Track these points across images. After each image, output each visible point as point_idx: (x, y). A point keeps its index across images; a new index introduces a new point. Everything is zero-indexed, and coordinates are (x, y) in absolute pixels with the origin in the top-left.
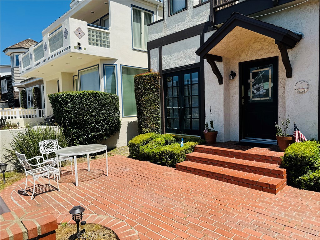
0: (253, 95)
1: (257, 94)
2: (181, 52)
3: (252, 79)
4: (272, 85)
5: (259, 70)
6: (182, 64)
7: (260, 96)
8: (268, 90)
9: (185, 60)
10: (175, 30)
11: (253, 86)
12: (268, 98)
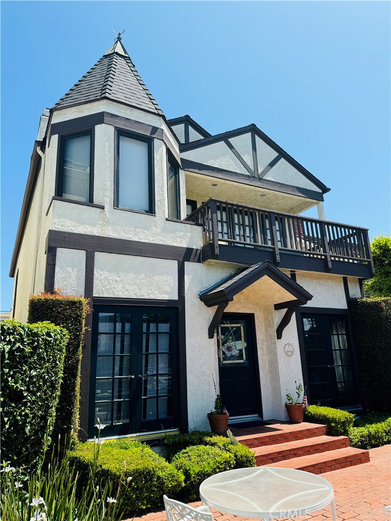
0: (224, 356)
1: (228, 355)
2: (142, 276)
3: (222, 334)
4: (246, 344)
5: (229, 325)
6: (144, 295)
7: (232, 357)
8: (241, 351)
9: (151, 290)
10: (129, 235)
11: (223, 345)
12: (242, 361)
